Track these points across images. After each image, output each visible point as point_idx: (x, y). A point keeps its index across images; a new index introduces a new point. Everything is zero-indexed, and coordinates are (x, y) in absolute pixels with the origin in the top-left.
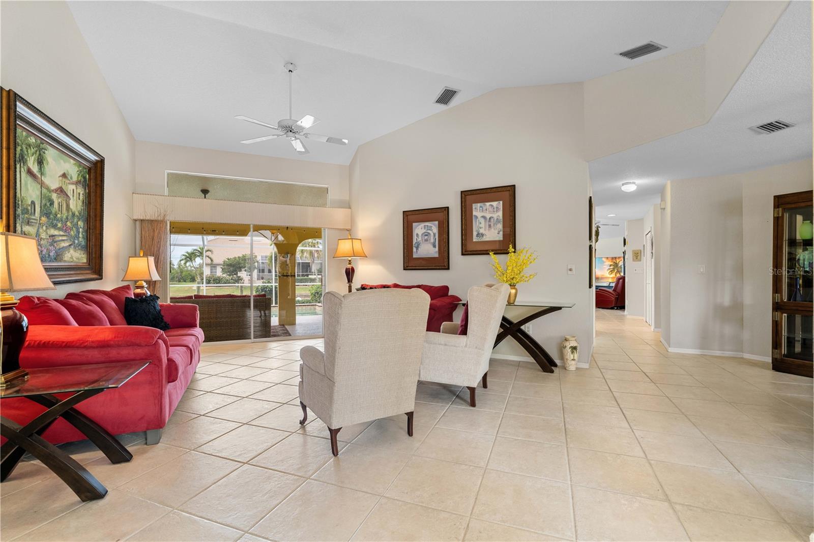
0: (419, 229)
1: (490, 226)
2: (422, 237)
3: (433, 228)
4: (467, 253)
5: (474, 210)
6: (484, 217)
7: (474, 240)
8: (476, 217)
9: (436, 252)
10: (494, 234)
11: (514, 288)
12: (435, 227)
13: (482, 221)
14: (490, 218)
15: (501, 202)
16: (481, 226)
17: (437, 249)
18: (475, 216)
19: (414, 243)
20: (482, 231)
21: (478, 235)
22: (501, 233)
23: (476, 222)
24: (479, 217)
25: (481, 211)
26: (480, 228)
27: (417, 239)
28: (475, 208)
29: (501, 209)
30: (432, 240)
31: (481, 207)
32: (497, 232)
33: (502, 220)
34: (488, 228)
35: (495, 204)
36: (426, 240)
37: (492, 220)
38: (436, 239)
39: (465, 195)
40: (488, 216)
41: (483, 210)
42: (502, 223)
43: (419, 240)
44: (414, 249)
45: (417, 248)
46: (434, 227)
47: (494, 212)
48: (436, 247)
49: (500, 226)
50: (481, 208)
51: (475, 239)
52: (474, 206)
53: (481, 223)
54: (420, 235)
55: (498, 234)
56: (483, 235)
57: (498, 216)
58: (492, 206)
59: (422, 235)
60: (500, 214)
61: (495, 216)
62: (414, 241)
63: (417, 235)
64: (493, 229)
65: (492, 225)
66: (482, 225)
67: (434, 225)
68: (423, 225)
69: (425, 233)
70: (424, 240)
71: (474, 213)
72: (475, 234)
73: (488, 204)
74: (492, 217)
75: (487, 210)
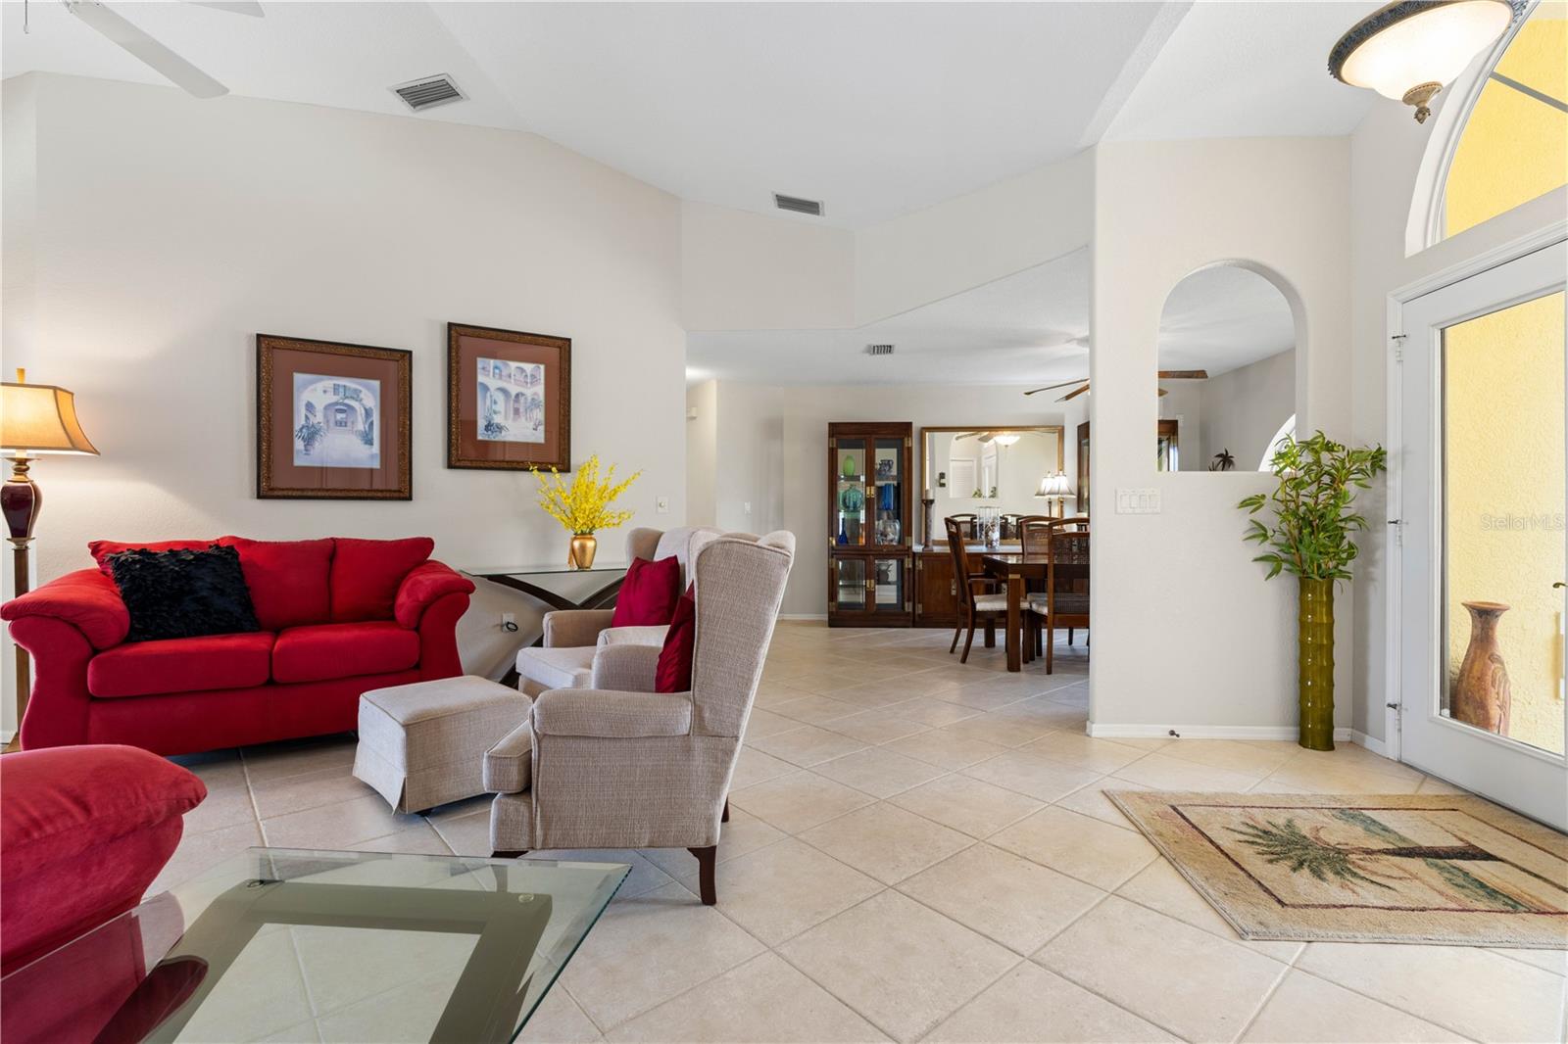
0: (313, 393)
1: (517, 411)
2: (325, 416)
3: (362, 396)
4: (462, 464)
5: (479, 371)
6: (503, 390)
7: (480, 438)
8: (486, 388)
9: (372, 456)
10: (525, 428)
11: (591, 539)
12: (370, 395)
13: (500, 397)
14: (517, 395)
15: (542, 367)
16: (496, 408)
17: (376, 448)
18: (481, 384)
19: (297, 427)
20: (497, 419)
21: (488, 427)
22: (542, 428)
23: (485, 398)
24: (492, 389)
25: (497, 376)
26: (495, 413)
27: (307, 417)
28: (484, 368)
29: (542, 381)
30: (361, 426)
31: (496, 367)
32: (531, 425)
33: (543, 403)
34: (512, 416)
35: (529, 367)
36: (340, 424)
37: (522, 399)
38: (372, 423)
39: (456, 334)
40: (514, 390)
41: (501, 375)
42: (543, 408)
43: (313, 420)
44: (299, 445)
45: (309, 441)
46: (368, 394)
47: (527, 383)
48: (372, 444)
49: (539, 415)
50: (497, 371)
51: (481, 435)
52: (481, 362)
53: (495, 403)
54: (319, 407)
55: (535, 429)
56: (500, 428)
57: (535, 394)
58: (522, 370)
59: (326, 408)
60: (539, 390)
61: (529, 392)
62: (299, 421)
63: (310, 407)
64: (523, 419)
65: (521, 410)
66: (500, 406)
67: (368, 388)
68: (329, 382)
69: (337, 403)
70: (332, 424)
71: (481, 378)
72: (481, 423)
73: (513, 365)
74: (523, 394)
75: (510, 376)
